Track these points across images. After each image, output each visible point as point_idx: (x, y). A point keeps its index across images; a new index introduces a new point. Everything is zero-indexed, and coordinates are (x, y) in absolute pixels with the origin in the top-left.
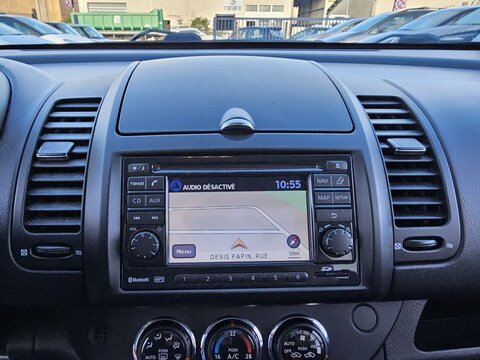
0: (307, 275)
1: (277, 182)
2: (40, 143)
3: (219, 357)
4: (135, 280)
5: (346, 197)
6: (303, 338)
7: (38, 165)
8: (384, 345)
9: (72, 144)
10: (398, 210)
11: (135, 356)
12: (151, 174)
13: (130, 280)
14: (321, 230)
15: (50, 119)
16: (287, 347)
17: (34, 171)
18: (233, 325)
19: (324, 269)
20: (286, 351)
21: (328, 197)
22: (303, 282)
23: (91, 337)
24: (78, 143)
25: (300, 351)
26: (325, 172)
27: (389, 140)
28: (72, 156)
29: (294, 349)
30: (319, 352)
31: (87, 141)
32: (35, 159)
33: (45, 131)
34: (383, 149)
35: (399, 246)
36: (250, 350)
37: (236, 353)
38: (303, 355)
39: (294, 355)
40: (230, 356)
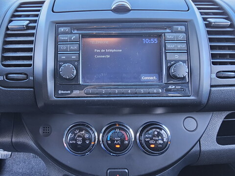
0: (160, 91)
1: (144, 39)
2: (10, 21)
3: (110, 142)
4: (62, 92)
5: (184, 46)
6: (156, 133)
7: (9, 32)
8: (199, 140)
9: (28, 22)
10: (213, 56)
11: (65, 145)
12: (71, 33)
13: (60, 92)
14: (169, 64)
15: (16, 11)
16: (147, 138)
17: (7, 35)
18: (117, 126)
19: (170, 87)
20: (147, 140)
21: (174, 46)
22: (158, 94)
23: (41, 131)
24: (31, 21)
25: (154, 140)
26: (172, 32)
27: (208, 19)
28: (28, 28)
29: (151, 139)
30: (165, 140)
31: (36, 20)
32: (7, 29)
33: (13, 16)
34: (205, 24)
35: (214, 76)
36: (127, 139)
37: (119, 140)
38: (156, 142)
39: (151, 142)
40: (116, 142)
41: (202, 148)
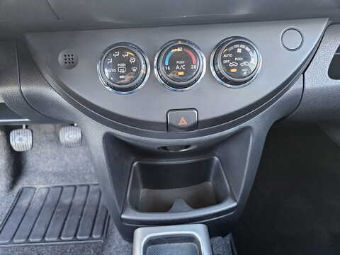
6: (239, 51)
8: (303, 73)
16: (226, 59)
18: (180, 42)
25: (237, 61)
29: (232, 60)
36: (194, 63)
37: (183, 64)
38: (239, 64)
39: (232, 64)
40: (178, 67)
41: (306, 85)
